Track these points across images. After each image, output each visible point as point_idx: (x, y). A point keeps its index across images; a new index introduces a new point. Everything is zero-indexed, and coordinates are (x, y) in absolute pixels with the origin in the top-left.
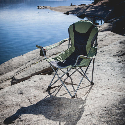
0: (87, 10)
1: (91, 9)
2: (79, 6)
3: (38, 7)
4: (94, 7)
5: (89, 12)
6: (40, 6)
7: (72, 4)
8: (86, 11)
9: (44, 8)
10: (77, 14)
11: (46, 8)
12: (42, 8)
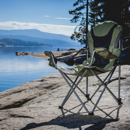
0: (78, 56)
1: (82, 54)
2: (68, 51)
3: (17, 53)
4: (85, 52)
5: (80, 58)
6: (18, 52)
7: (58, 49)
8: (76, 56)
9: (23, 54)
10: (64, 60)
11: (26, 54)
12: (21, 54)
